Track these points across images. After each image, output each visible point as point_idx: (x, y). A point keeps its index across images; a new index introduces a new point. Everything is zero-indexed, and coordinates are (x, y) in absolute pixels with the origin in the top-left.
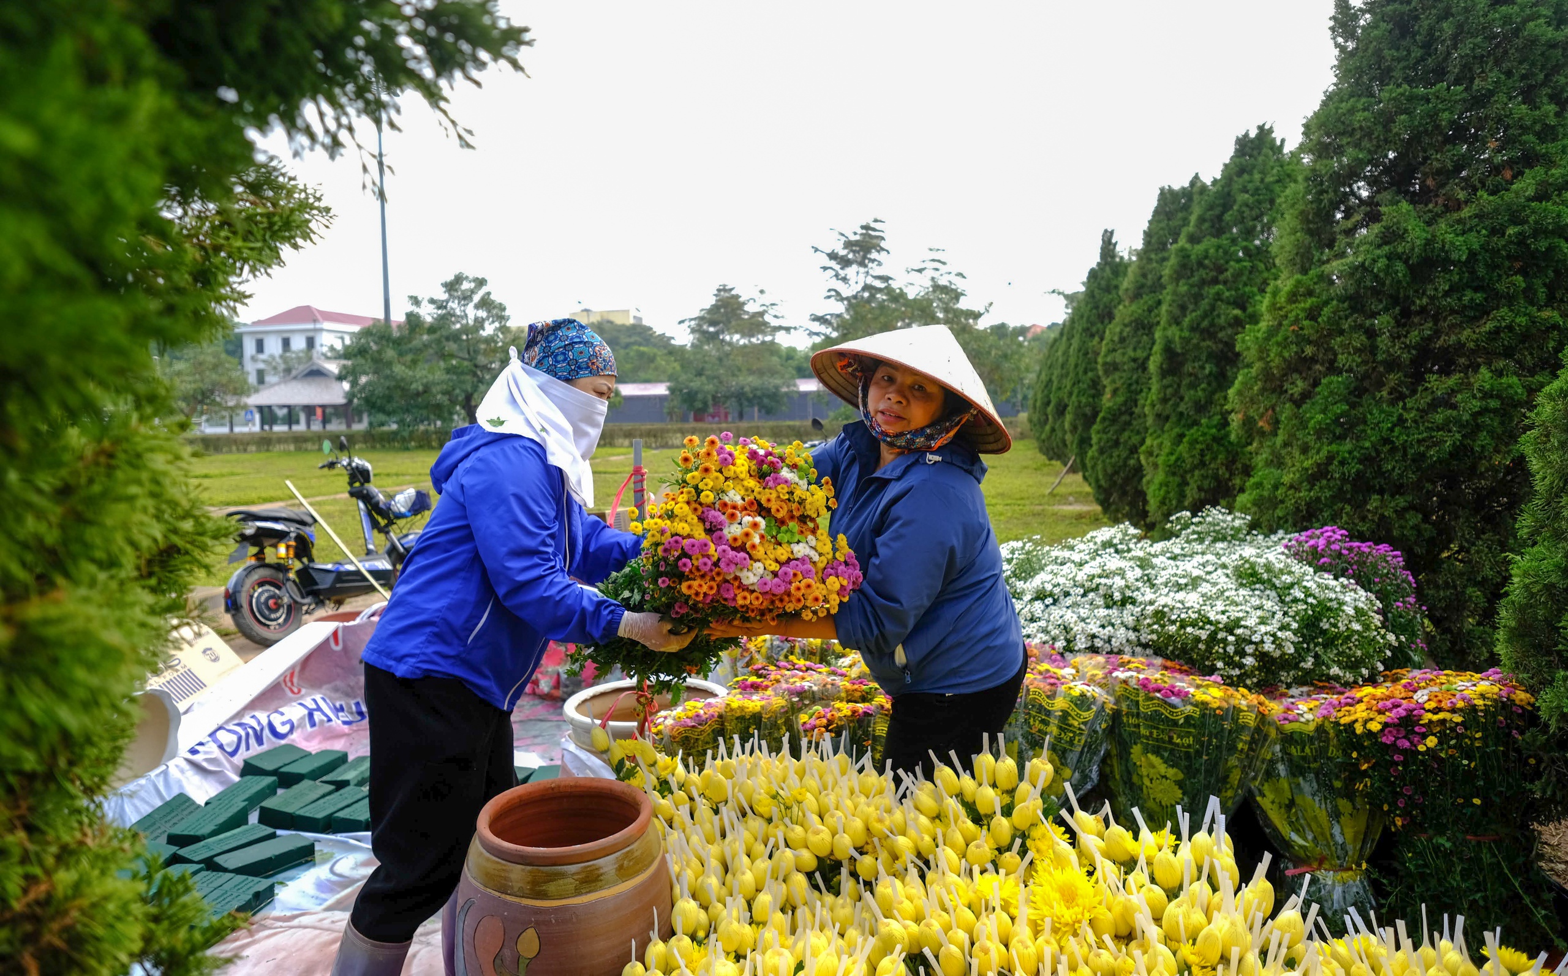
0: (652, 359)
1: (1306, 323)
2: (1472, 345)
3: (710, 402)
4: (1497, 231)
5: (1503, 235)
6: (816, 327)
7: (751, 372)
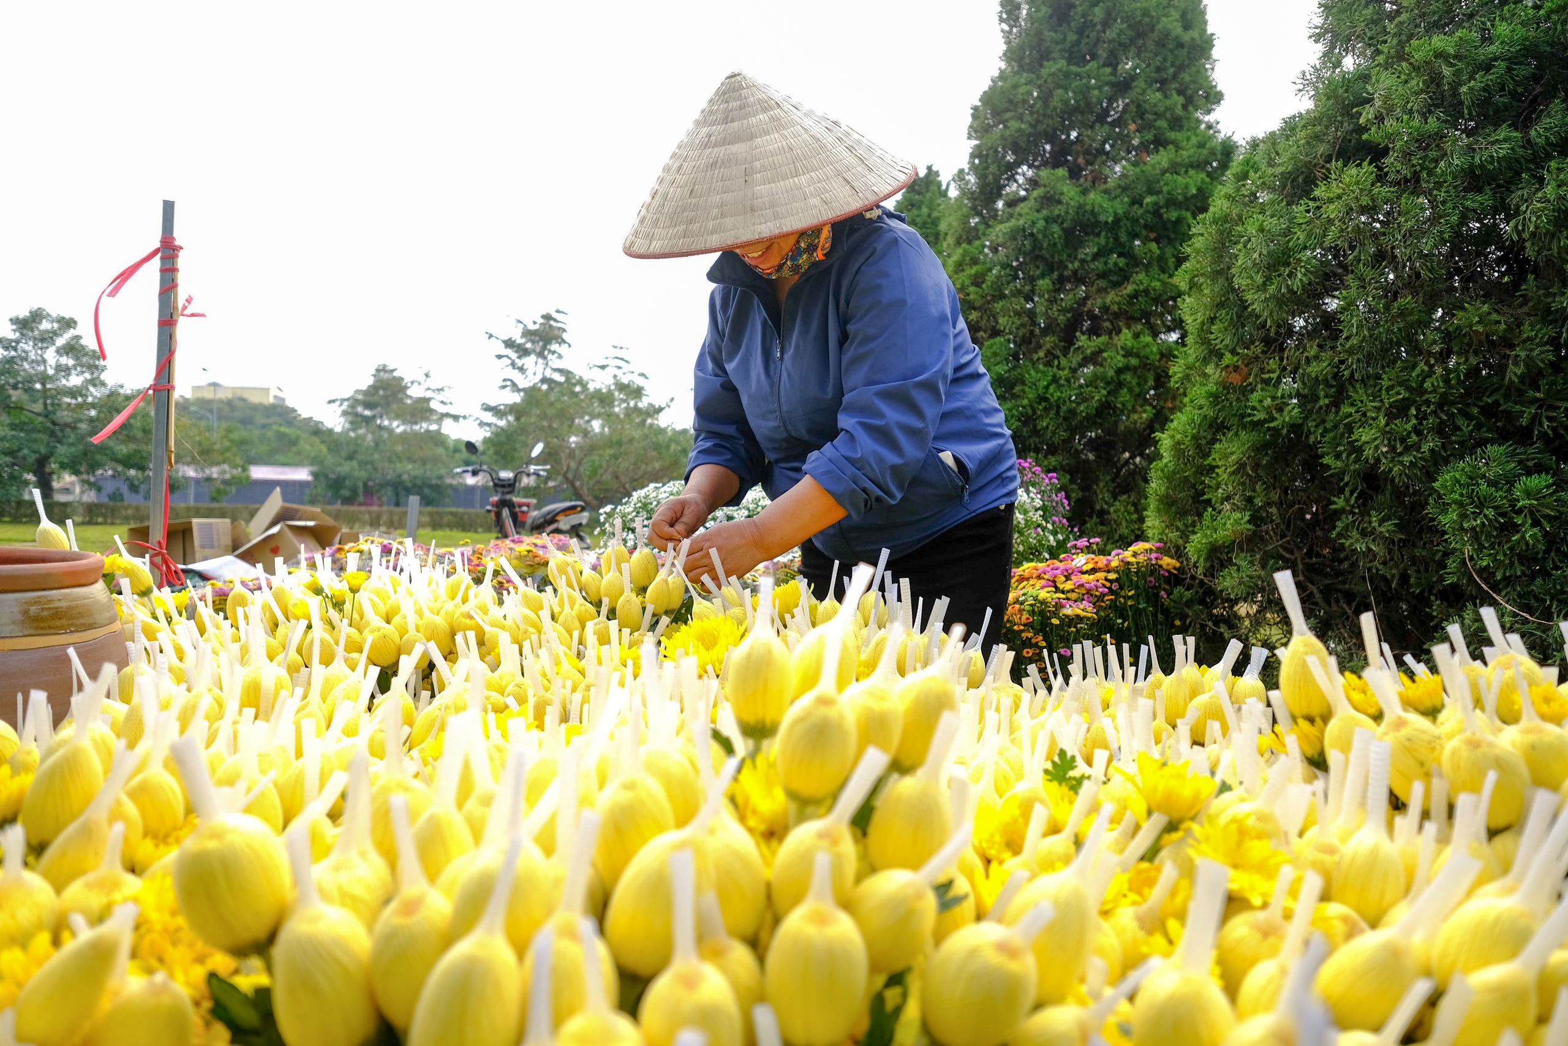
0: (294, 442)
1: (972, 289)
2: (1115, 308)
3: (361, 490)
4: (1137, 201)
5: (1141, 205)
6: (488, 417)
7: (410, 460)
